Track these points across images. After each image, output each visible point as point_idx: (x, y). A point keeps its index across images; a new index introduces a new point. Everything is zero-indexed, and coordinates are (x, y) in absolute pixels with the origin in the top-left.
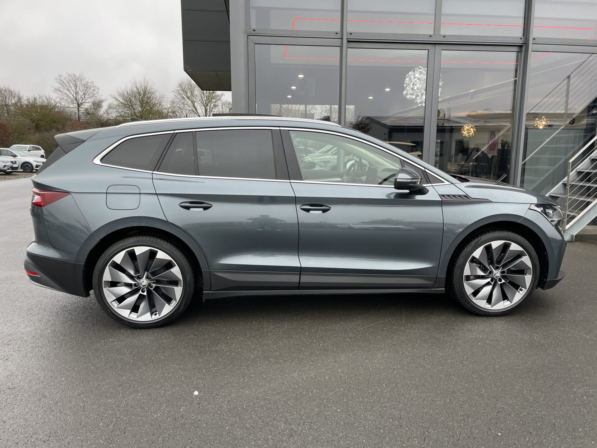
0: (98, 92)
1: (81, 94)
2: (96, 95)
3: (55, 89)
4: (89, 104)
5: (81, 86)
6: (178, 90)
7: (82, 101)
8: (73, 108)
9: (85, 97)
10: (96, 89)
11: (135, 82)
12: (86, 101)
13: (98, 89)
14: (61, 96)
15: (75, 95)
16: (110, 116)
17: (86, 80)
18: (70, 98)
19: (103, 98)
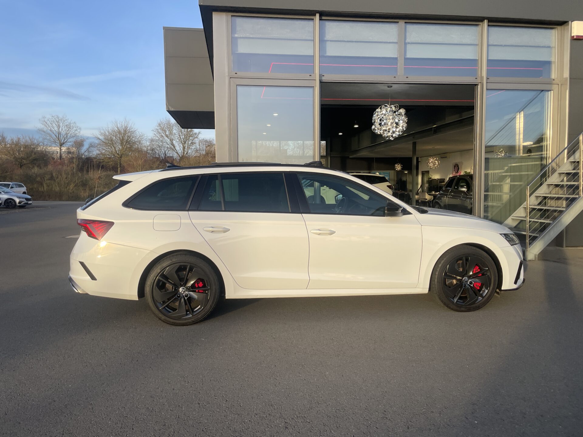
1: (63, 134)
2: (78, 135)
4: (70, 144)
5: (63, 127)
6: (157, 129)
9: (67, 137)
11: (116, 122)
12: (68, 140)
15: (57, 136)
16: (91, 155)
17: (69, 121)
18: (53, 138)
19: (85, 137)
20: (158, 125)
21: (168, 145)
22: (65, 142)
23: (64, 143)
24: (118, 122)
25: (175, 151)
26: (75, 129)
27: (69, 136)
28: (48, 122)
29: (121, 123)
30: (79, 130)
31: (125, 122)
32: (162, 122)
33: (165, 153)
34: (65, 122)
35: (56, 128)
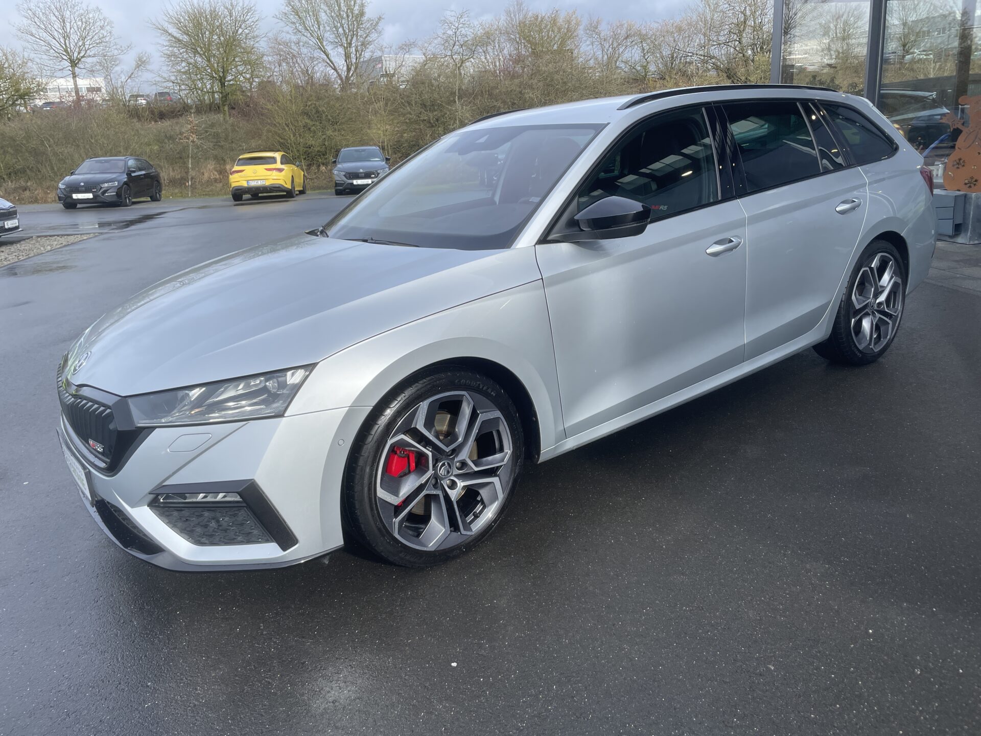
0: (110, 33)
1: (74, 38)
2: (107, 39)
3: (20, 30)
4: (94, 60)
5: (74, 21)
6: (286, 14)
7: (79, 53)
8: (62, 69)
9: (84, 44)
10: (106, 24)
12: (88, 51)
13: (109, 23)
14: (35, 46)
15: (62, 40)
17: (84, 6)
18: (54, 50)
21: (313, 50)
22: (82, 57)
23: (80, 60)
25: (330, 63)
26: (98, 24)
27: (88, 43)
28: (38, 12)
30: (108, 28)
33: (307, 70)
34: (76, 8)
35: (56, 23)
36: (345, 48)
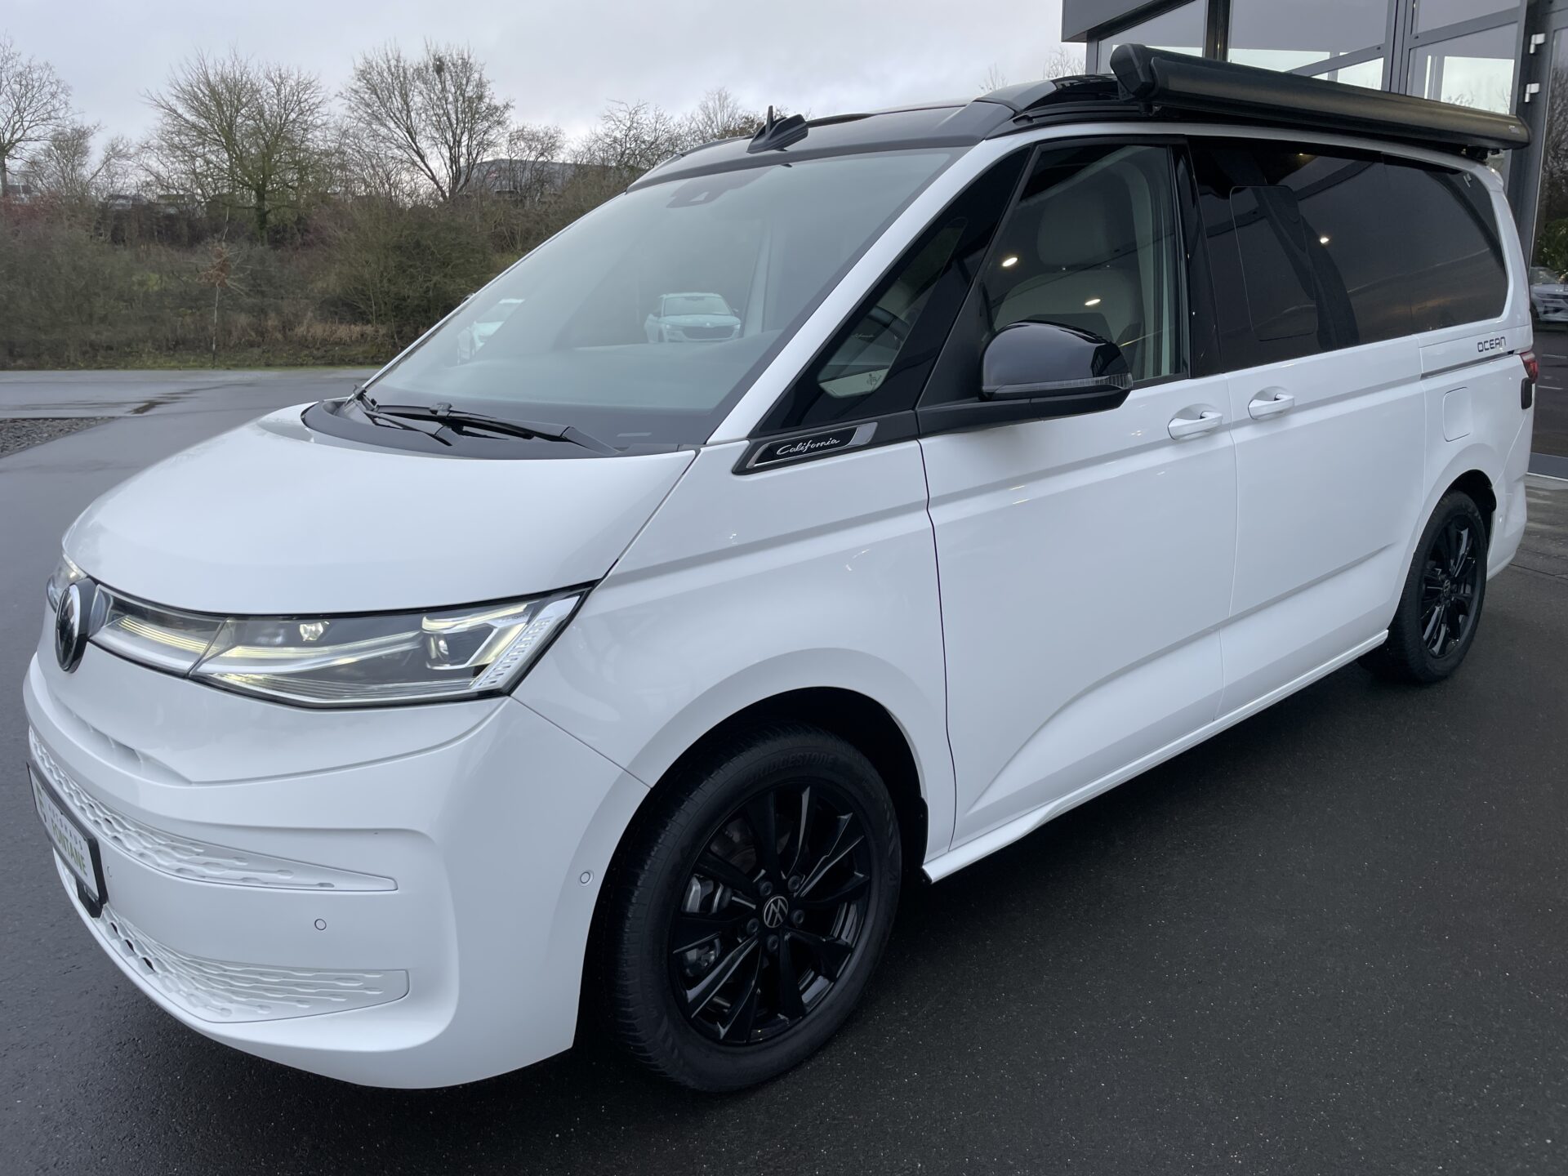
0: (67, 103)
2: (62, 113)
4: (38, 145)
6: (356, 92)
7: (12, 135)
9: (21, 119)
10: (60, 90)
11: (202, 61)
12: (29, 132)
13: (65, 90)
16: (119, 185)
17: (25, 61)
19: (86, 121)
20: (359, 73)
21: (399, 147)
22: (19, 140)
24: (210, 63)
25: (426, 170)
26: (46, 90)
27: (28, 118)
29: (219, 68)
30: (62, 97)
31: (234, 63)
32: (374, 64)
33: (389, 180)
36: (450, 148)
